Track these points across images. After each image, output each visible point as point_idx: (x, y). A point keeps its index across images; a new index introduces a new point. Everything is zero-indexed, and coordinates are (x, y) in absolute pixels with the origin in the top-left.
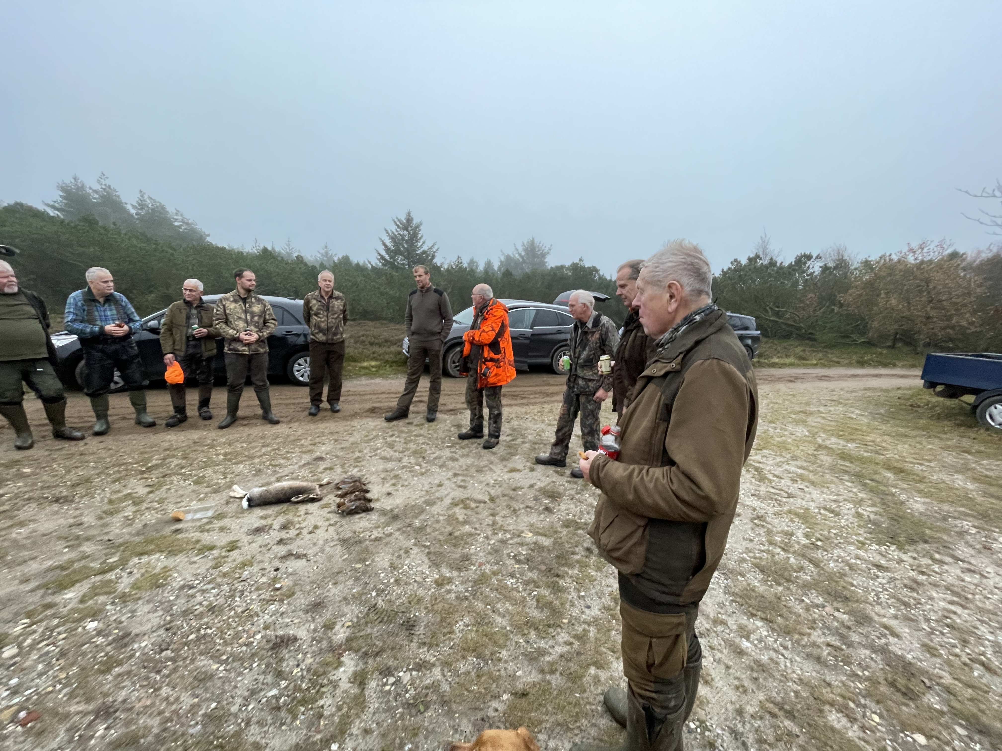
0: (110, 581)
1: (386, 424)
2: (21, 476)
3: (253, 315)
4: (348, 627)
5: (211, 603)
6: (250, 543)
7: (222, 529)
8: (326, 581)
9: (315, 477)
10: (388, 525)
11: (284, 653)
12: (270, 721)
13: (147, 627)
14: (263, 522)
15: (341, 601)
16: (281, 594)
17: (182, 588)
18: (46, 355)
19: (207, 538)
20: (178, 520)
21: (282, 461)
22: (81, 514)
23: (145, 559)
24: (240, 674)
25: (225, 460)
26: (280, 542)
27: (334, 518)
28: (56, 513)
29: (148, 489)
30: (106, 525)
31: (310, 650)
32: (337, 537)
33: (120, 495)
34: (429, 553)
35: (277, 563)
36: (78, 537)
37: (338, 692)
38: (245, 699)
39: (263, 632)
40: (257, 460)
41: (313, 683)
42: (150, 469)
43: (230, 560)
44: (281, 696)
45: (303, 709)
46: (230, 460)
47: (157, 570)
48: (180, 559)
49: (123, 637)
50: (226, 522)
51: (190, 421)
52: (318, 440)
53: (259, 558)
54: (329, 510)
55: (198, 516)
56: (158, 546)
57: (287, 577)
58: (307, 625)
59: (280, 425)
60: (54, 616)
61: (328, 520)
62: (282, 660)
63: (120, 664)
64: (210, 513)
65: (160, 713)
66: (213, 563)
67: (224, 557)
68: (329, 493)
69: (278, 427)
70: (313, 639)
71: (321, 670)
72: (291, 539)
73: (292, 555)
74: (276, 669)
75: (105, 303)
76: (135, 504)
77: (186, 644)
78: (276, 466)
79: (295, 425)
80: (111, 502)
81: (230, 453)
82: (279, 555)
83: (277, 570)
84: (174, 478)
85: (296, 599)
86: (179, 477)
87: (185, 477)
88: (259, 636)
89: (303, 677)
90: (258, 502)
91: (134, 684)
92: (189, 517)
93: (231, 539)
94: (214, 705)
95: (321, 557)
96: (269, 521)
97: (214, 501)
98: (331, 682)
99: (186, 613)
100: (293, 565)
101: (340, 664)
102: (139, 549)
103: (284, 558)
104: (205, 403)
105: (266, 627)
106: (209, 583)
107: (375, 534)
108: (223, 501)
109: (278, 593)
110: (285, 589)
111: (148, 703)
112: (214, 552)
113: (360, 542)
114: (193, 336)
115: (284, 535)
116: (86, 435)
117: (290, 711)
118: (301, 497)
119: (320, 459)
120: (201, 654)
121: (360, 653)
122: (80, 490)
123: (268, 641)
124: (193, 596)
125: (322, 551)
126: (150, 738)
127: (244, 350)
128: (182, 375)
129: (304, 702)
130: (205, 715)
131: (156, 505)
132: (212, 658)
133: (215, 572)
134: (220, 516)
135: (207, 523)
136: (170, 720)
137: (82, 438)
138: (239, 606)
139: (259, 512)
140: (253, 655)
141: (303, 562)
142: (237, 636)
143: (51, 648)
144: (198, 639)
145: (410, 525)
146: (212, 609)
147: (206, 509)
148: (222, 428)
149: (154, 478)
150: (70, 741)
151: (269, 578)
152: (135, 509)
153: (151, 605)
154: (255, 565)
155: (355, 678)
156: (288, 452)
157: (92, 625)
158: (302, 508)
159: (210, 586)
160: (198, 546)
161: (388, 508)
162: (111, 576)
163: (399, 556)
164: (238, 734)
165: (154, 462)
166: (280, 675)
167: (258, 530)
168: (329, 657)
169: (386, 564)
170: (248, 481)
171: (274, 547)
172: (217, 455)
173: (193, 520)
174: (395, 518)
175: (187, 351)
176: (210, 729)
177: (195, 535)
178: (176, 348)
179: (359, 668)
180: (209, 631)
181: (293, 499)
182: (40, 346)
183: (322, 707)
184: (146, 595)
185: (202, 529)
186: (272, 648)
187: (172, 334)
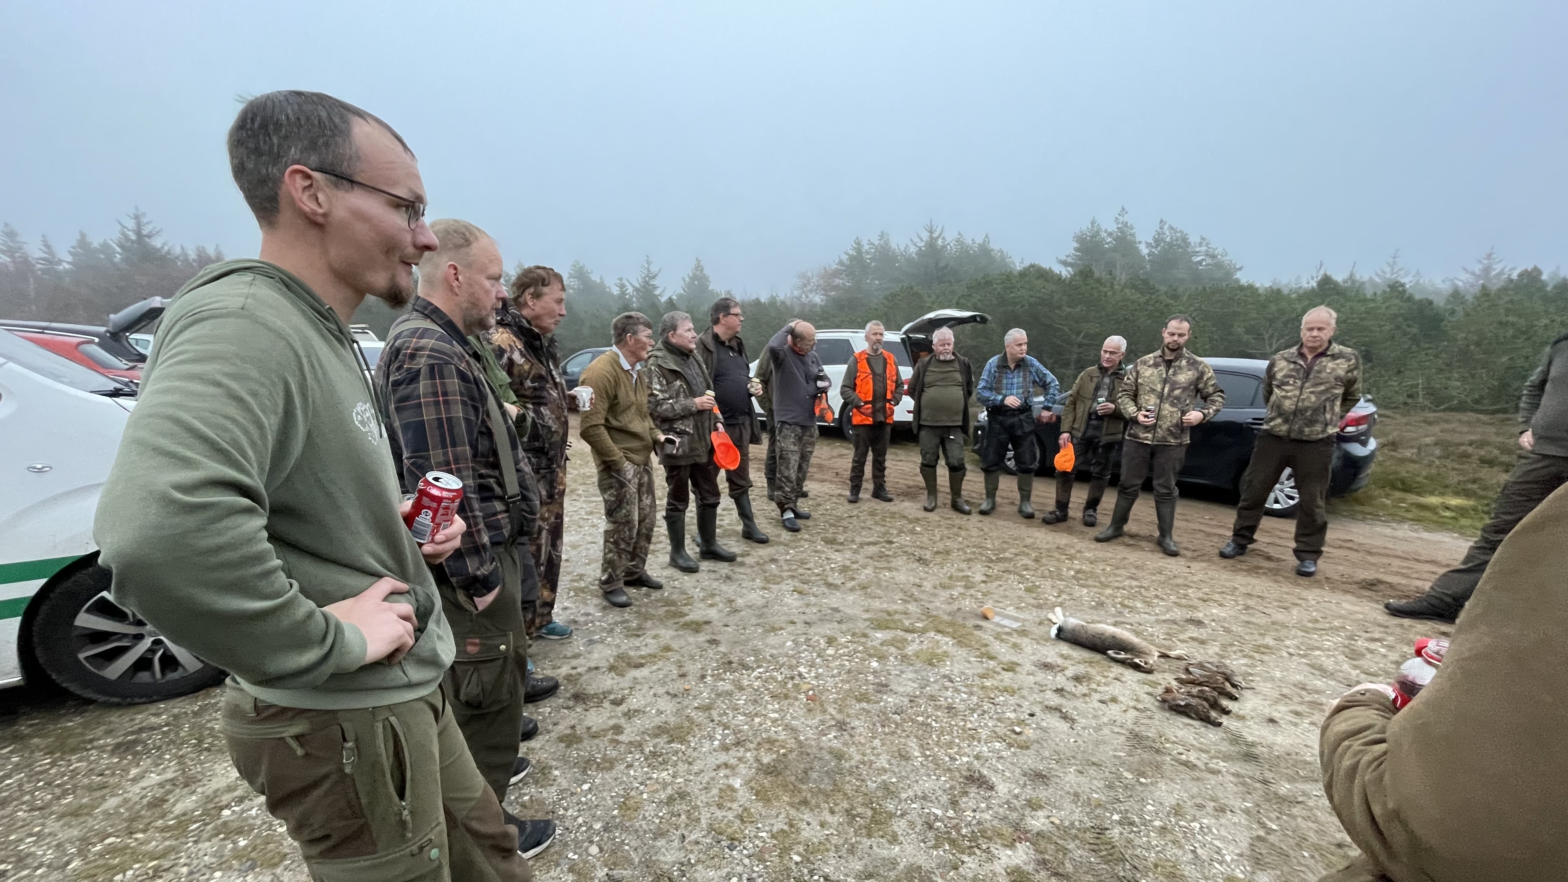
0: (906, 640)
1: (1382, 617)
2: (913, 532)
3: (1174, 386)
4: (1052, 823)
5: (954, 702)
6: (1028, 674)
7: (1015, 646)
8: (1073, 761)
9: (1168, 643)
10: (1226, 758)
11: (973, 790)
12: (917, 830)
13: (901, 689)
14: (1060, 661)
15: (1068, 793)
16: (1015, 740)
17: (945, 676)
18: (960, 424)
19: (997, 647)
20: (986, 618)
21: (1139, 605)
22: (926, 579)
23: (939, 637)
24: (929, 776)
25: (1074, 577)
26: (1059, 691)
27: (1149, 703)
28: (912, 570)
29: (984, 578)
30: (935, 595)
31: (996, 809)
32: (1131, 727)
33: (961, 574)
34: (1259, 838)
35: (1037, 709)
36: (912, 595)
37: (988, 867)
38: (916, 796)
39: (972, 759)
40: (1108, 591)
41: (973, 838)
42: (999, 560)
43: (1000, 677)
44: (941, 820)
45: (947, 847)
46: (1078, 579)
47: (939, 651)
48: (962, 652)
49: (883, 686)
50: (1024, 641)
51: (1070, 523)
52: (1217, 597)
53: (1025, 693)
54: (1151, 690)
55: (1005, 622)
56: (955, 632)
57: (1034, 729)
58: (1013, 786)
59: (1178, 558)
60: (863, 644)
61: (1137, 700)
62: (966, 793)
63: (868, 702)
64: (1015, 625)
65: (864, 755)
66: (984, 671)
67: (995, 672)
68: (1171, 671)
69: (1172, 560)
70: (1008, 802)
71: (989, 833)
72: (1074, 695)
73: (1061, 711)
74: (955, 796)
75: (1016, 367)
76: (967, 587)
77: (912, 720)
78: (1124, 606)
79: (1196, 566)
80: (951, 578)
81: (1084, 572)
82: (1046, 703)
83: (1032, 715)
84: (1012, 577)
85: (1024, 755)
86: (1017, 577)
87: (1022, 579)
88: (965, 759)
89: (969, 824)
90: (1069, 636)
91: (865, 722)
92: (997, 619)
93: (1015, 659)
94: (894, 780)
95: (1090, 734)
96: (1067, 663)
97: (1030, 616)
98: (988, 851)
99: (932, 698)
100: (1054, 722)
101: (1011, 846)
102: (941, 627)
103: (1049, 709)
104: (1092, 504)
105: (977, 757)
106: (966, 686)
107: (1192, 757)
108: (1038, 620)
109: (1014, 736)
110: (1023, 738)
111: (863, 741)
112: (992, 662)
113: (1158, 751)
114: (1096, 413)
115: (1070, 686)
116: (973, 511)
117: (937, 838)
118: (1122, 656)
119: (1199, 623)
120: (916, 737)
121: (1039, 857)
122: (939, 559)
123: (969, 770)
124: (947, 689)
125: (1098, 729)
126: (847, 765)
127: (1146, 438)
128: (1073, 462)
129: (953, 842)
130: (884, 781)
131: (979, 595)
132: (921, 746)
133: (978, 681)
134: (1023, 633)
135: (1008, 634)
136: (864, 763)
137: (968, 513)
138: (971, 722)
139: (1065, 648)
140: (949, 770)
141: (1064, 726)
142: (950, 744)
143: (847, 663)
144: (923, 724)
145: (1265, 782)
146: (950, 708)
147: (1016, 619)
148: (1098, 540)
149: (996, 569)
150: (817, 728)
151: (1017, 718)
152: (962, 590)
153: (915, 675)
154: (1016, 697)
155: (1013, 872)
156: (1157, 596)
157: (875, 664)
158: (1117, 669)
159: (964, 689)
160: (983, 650)
161: (1250, 739)
162: (909, 637)
163: (1200, 807)
164: (891, 815)
165: (1007, 555)
166: (954, 803)
167: (1047, 667)
168: (1007, 831)
169: (1170, 800)
170: (1080, 611)
171: (1049, 692)
172: (1069, 569)
173: (998, 625)
174: (1250, 757)
175: (1085, 433)
176: (879, 794)
177: (987, 637)
178: (1076, 426)
179: (1025, 868)
180: (934, 723)
181: (1110, 652)
182: (957, 414)
183: (963, 862)
184: (919, 665)
185: (998, 637)
186: (966, 778)
187: (1075, 409)
